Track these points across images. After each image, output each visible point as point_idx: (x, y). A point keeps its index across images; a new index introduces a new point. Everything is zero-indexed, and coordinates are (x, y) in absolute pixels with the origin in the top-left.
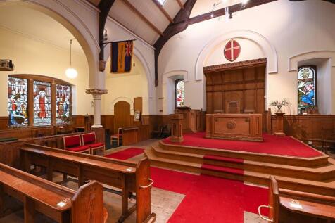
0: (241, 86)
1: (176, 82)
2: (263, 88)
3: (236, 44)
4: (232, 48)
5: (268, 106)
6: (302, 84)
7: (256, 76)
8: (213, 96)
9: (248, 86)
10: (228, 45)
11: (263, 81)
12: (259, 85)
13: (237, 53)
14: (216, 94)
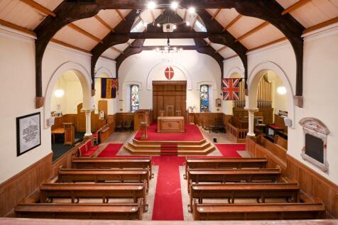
0: (174, 93)
1: (131, 86)
2: (185, 95)
3: (172, 69)
4: (170, 72)
5: (187, 107)
6: (203, 94)
7: (182, 88)
8: (157, 99)
9: (178, 93)
10: (167, 69)
11: (185, 91)
12: (183, 93)
13: (172, 75)
14: (159, 97)
